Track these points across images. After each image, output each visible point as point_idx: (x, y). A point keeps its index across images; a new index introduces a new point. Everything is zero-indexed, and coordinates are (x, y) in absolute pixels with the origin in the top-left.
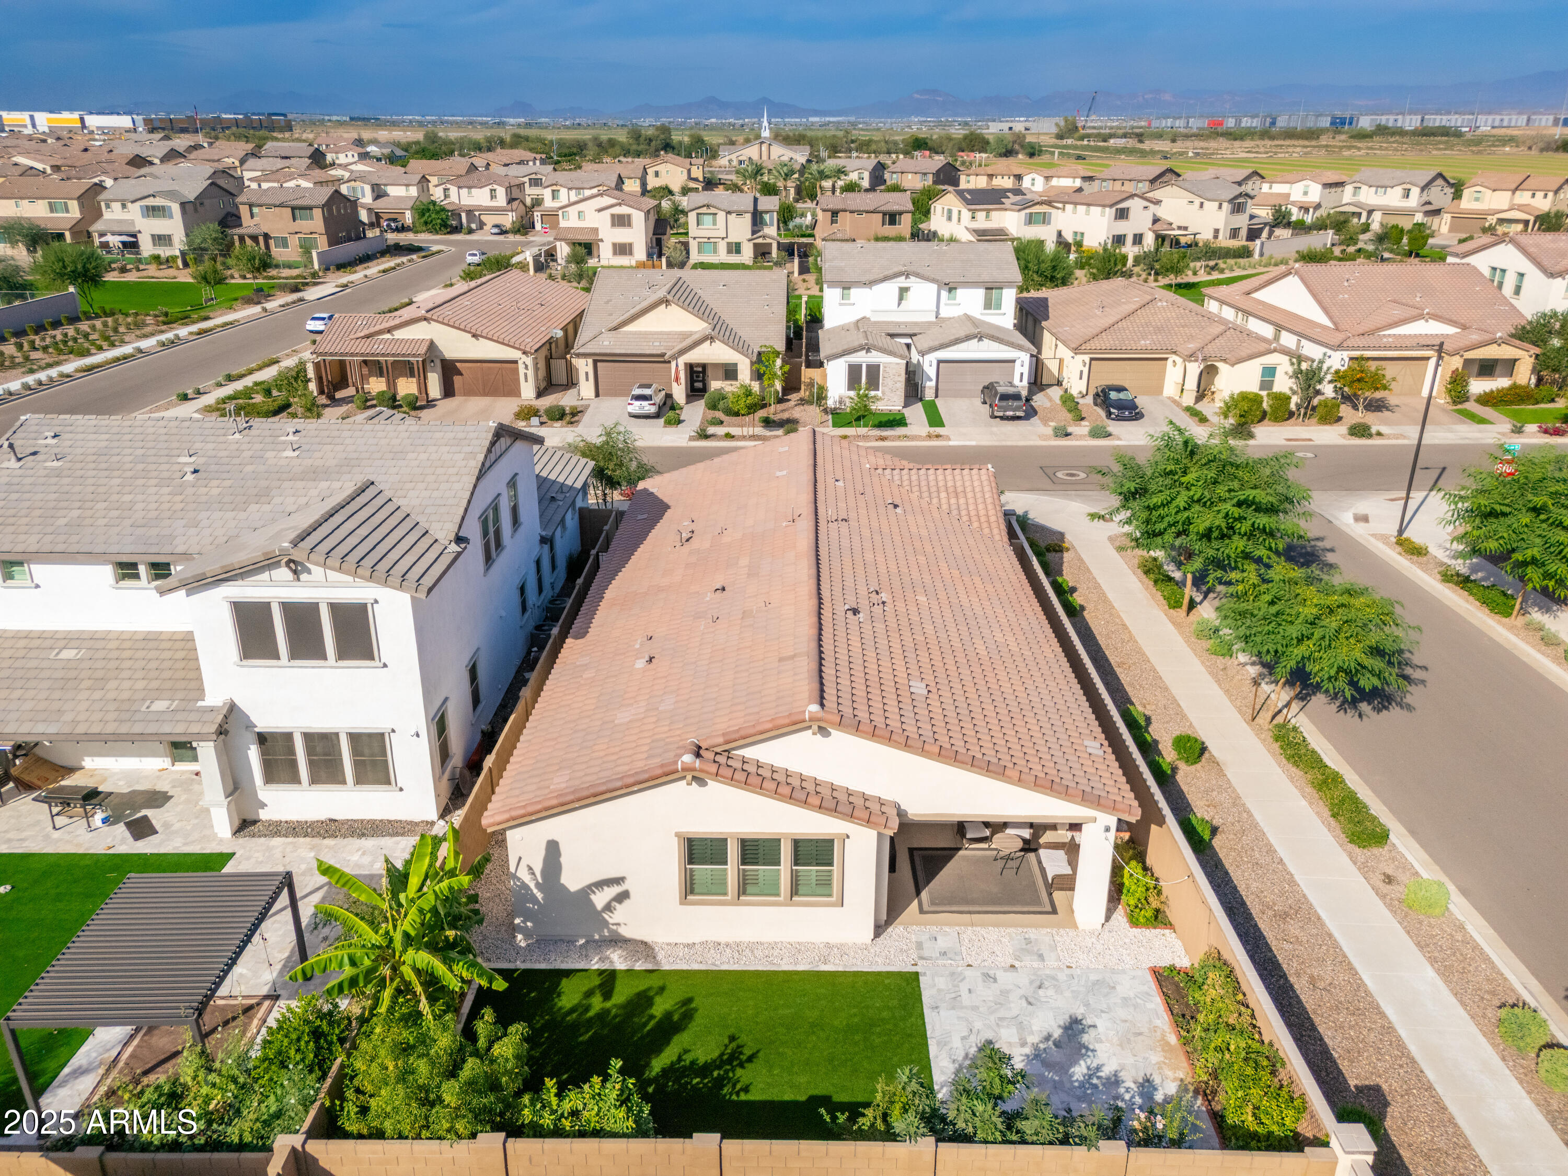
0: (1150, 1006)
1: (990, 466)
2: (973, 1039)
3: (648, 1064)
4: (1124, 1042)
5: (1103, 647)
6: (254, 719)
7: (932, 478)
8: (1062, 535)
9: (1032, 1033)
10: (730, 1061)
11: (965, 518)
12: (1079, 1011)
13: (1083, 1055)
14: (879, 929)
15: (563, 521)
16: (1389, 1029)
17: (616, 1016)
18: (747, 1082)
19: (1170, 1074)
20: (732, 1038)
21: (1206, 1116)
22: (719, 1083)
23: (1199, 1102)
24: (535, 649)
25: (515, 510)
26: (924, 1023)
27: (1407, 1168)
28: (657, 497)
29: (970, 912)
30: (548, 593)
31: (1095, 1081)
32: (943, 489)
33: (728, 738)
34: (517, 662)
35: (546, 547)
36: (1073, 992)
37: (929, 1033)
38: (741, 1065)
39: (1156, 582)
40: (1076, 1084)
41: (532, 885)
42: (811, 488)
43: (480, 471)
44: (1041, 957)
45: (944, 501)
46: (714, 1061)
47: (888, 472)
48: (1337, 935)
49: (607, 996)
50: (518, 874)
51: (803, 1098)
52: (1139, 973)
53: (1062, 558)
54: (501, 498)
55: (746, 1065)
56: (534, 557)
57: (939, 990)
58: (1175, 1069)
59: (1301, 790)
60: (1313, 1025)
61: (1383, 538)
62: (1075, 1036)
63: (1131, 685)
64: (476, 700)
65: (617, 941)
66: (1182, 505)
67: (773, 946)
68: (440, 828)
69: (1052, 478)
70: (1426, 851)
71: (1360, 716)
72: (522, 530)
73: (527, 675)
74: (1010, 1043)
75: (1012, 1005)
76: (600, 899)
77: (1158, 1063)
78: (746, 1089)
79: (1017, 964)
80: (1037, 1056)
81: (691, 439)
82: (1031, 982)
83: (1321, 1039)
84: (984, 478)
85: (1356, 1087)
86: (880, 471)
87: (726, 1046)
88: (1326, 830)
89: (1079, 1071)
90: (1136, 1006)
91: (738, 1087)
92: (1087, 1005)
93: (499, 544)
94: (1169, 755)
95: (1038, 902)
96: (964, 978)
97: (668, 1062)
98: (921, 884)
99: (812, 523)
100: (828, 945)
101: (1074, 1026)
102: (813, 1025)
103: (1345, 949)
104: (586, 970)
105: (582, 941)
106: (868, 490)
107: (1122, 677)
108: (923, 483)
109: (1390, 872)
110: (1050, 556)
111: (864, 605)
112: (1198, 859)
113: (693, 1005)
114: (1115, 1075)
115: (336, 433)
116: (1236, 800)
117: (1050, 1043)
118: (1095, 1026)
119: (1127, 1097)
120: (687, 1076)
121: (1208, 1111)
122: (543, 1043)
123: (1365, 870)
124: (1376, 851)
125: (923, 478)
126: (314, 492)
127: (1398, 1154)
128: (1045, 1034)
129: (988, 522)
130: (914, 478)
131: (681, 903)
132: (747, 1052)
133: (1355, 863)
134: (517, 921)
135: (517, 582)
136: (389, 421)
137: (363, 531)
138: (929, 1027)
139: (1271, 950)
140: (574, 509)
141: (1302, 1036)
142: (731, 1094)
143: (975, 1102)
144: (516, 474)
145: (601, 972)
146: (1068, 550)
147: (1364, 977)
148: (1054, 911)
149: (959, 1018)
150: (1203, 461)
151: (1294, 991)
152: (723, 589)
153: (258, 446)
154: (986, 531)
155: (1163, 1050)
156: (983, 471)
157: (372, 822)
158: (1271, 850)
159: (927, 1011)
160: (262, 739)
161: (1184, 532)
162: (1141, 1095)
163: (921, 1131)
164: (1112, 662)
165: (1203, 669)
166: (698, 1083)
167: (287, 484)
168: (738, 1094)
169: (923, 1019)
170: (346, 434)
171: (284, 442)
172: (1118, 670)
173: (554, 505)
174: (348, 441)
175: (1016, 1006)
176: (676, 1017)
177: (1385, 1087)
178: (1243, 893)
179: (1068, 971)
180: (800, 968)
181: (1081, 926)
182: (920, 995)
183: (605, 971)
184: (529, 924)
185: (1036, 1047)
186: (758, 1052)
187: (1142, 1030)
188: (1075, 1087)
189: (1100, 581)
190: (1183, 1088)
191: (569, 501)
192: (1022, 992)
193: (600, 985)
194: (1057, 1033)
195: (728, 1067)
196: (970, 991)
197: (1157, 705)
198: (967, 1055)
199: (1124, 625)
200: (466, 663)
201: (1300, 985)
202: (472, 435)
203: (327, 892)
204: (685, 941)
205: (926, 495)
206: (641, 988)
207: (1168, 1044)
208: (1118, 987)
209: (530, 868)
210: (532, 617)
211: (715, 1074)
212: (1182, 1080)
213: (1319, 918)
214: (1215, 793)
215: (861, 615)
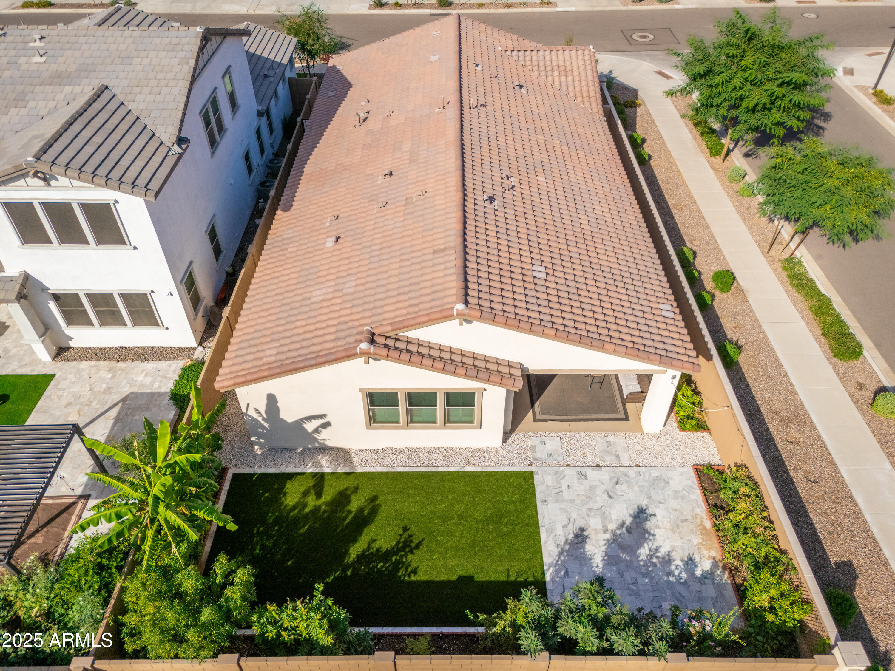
0: (693, 497)
1: (591, 47)
2: (571, 526)
3: (347, 552)
4: (675, 528)
5: (664, 191)
6: (46, 283)
7: (548, 58)
8: (635, 92)
9: (611, 521)
10: (403, 549)
11: (572, 94)
12: (644, 502)
13: (646, 539)
14: (507, 435)
15: (275, 93)
16: (859, 515)
17: (324, 512)
18: (416, 566)
19: (706, 553)
20: (405, 529)
21: (730, 588)
22: (397, 566)
23: (726, 576)
24: (262, 200)
25: (232, 97)
26: (537, 515)
27: (869, 630)
28: (342, 75)
29: (568, 420)
30: (269, 152)
31: (654, 560)
32: (556, 68)
33: (394, 327)
34: (249, 212)
35: (264, 119)
36: (640, 486)
37: (540, 522)
38: (411, 552)
39: (702, 134)
40: (642, 563)
41: (260, 419)
42: (457, 74)
43: (193, 75)
44: (618, 456)
45: (556, 79)
46: (393, 548)
47: (515, 53)
48: (824, 436)
49: (319, 495)
50: (249, 413)
51: (454, 578)
52: (685, 470)
53: (635, 113)
54: (218, 91)
55: (415, 551)
56: (254, 128)
57: (547, 486)
58: (709, 549)
59: (800, 312)
60: (806, 511)
61: (862, 89)
62: (641, 523)
63: (683, 224)
64: (217, 251)
65: (324, 449)
66: (739, 84)
67: (432, 451)
68: (199, 354)
69: (630, 41)
70: (887, 361)
71: (844, 246)
72: (241, 111)
73: (257, 221)
74: (596, 530)
75: (598, 498)
76: (310, 427)
77: (698, 544)
78: (415, 572)
79: (601, 463)
80: (615, 540)
81: (371, 7)
82: (611, 479)
83: (812, 524)
84: (587, 57)
85: (835, 563)
86: (509, 53)
87: (401, 535)
88: (817, 346)
89: (643, 552)
90: (683, 498)
91: (410, 569)
92: (649, 497)
93: (221, 128)
94: (709, 284)
95: (615, 410)
96: (564, 476)
97: (361, 550)
98: (535, 397)
99: (458, 112)
100: (471, 450)
101: (641, 515)
102: (460, 517)
103: (830, 448)
104: (303, 474)
105: (300, 449)
106: (501, 74)
107: (676, 217)
108: (542, 63)
109: (861, 381)
110: (628, 111)
111: (498, 194)
112: (728, 373)
113: (378, 502)
114: (668, 555)
115: (74, 39)
116: (756, 324)
117: (624, 529)
118: (654, 515)
119: (676, 573)
120: (374, 561)
121: (732, 583)
122: (274, 536)
123: (843, 378)
124: (852, 363)
125: (541, 58)
126: (60, 96)
127: (863, 618)
128: (620, 521)
129: (589, 97)
130: (535, 58)
131: (367, 429)
132: (416, 540)
133: (837, 374)
134: (253, 439)
135: (241, 153)
136: (115, 27)
137: (97, 139)
138: (540, 517)
139: (777, 450)
140: (284, 80)
141: (798, 521)
142: (405, 576)
143: (578, 625)
144: (230, 66)
145: (314, 475)
146: (640, 105)
147: (843, 471)
148: (627, 419)
149: (561, 509)
150: (759, 46)
151: (793, 484)
152: (391, 174)
153: (13, 52)
154: (587, 104)
155: (702, 534)
156: (586, 52)
157: (151, 348)
158: (779, 365)
159: (539, 504)
160: (56, 297)
161: (735, 107)
162: (686, 571)
163: (539, 648)
164: (670, 204)
165: (733, 209)
166: (382, 567)
167: (38, 89)
168: (409, 575)
169: (536, 511)
170: (83, 39)
171: (33, 48)
172: (674, 211)
173: (267, 82)
174: (84, 47)
175: (601, 499)
176: (366, 513)
177: (854, 562)
178: (759, 402)
179: (636, 469)
180: (452, 469)
181: (645, 432)
182: (534, 491)
183: (317, 474)
184: (261, 440)
185: (614, 533)
186: (423, 540)
187: (687, 517)
188: (641, 566)
189: (662, 133)
190: (715, 564)
191: (279, 76)
192: (604, 487)
193: (314, 486)
194: (629, 521)
195: (403, 553)
196: (569, 487)
197: (700, 241)
198: (567, 540)
199: (679, 172)
200: (204, 229)
201: (797, 477)
202: (184, 40)
203: (122, 408)
204: (372, 448)
205: (543, 73)
206: (342, 488)
207: (705, 528)
208: (671, 482)
209: (256, 410)
210: (258, 175)
211: (394, 559)
212: (714, 558)
213: (812, 422)
214: (740, 317)
215: (496, 203)
